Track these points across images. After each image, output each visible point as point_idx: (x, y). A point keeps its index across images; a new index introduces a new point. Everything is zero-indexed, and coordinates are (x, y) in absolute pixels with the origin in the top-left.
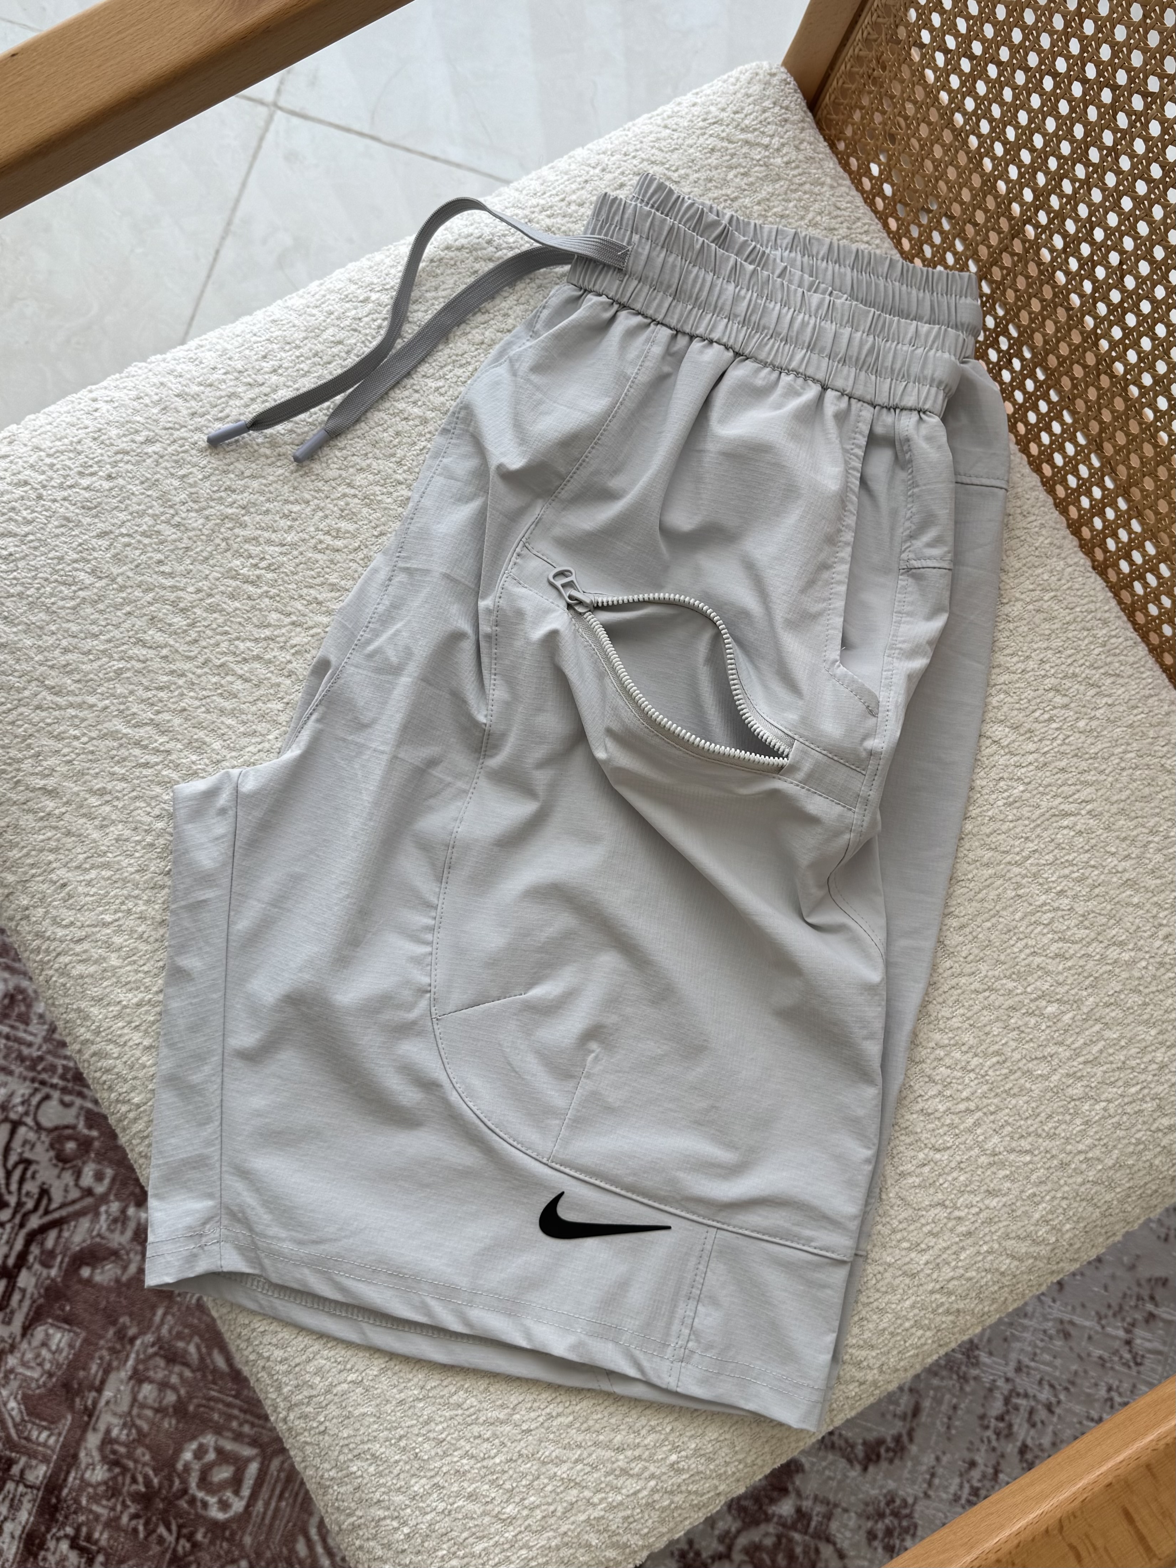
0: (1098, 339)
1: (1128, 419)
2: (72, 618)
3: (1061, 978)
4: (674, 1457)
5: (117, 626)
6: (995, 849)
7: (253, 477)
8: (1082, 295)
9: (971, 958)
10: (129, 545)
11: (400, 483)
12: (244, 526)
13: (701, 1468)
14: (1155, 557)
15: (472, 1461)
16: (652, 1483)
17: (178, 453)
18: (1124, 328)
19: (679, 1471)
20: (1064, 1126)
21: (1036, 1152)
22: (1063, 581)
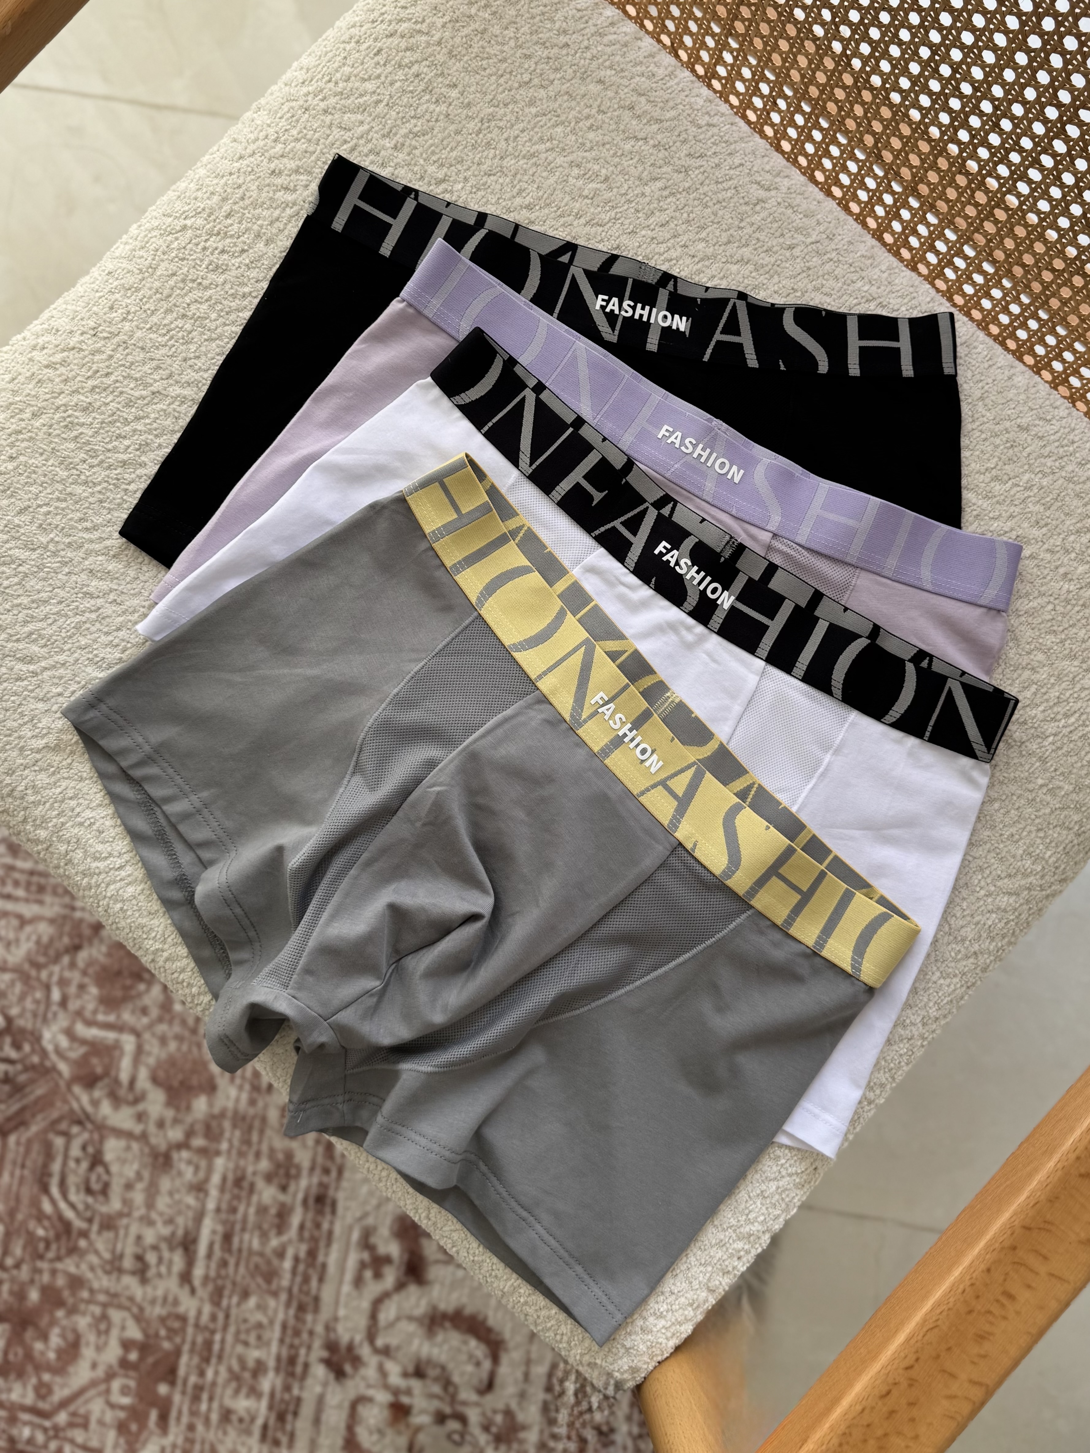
0: (849, 61)
1: (898, 124)
2: (21, 592)
5: (63, 587)
8: (823, 24)
10: (49, 513)
14: (958, 241)
17: (65, 419)
18: (870, 42)
21: (1004, 797)
22: (883, 288)
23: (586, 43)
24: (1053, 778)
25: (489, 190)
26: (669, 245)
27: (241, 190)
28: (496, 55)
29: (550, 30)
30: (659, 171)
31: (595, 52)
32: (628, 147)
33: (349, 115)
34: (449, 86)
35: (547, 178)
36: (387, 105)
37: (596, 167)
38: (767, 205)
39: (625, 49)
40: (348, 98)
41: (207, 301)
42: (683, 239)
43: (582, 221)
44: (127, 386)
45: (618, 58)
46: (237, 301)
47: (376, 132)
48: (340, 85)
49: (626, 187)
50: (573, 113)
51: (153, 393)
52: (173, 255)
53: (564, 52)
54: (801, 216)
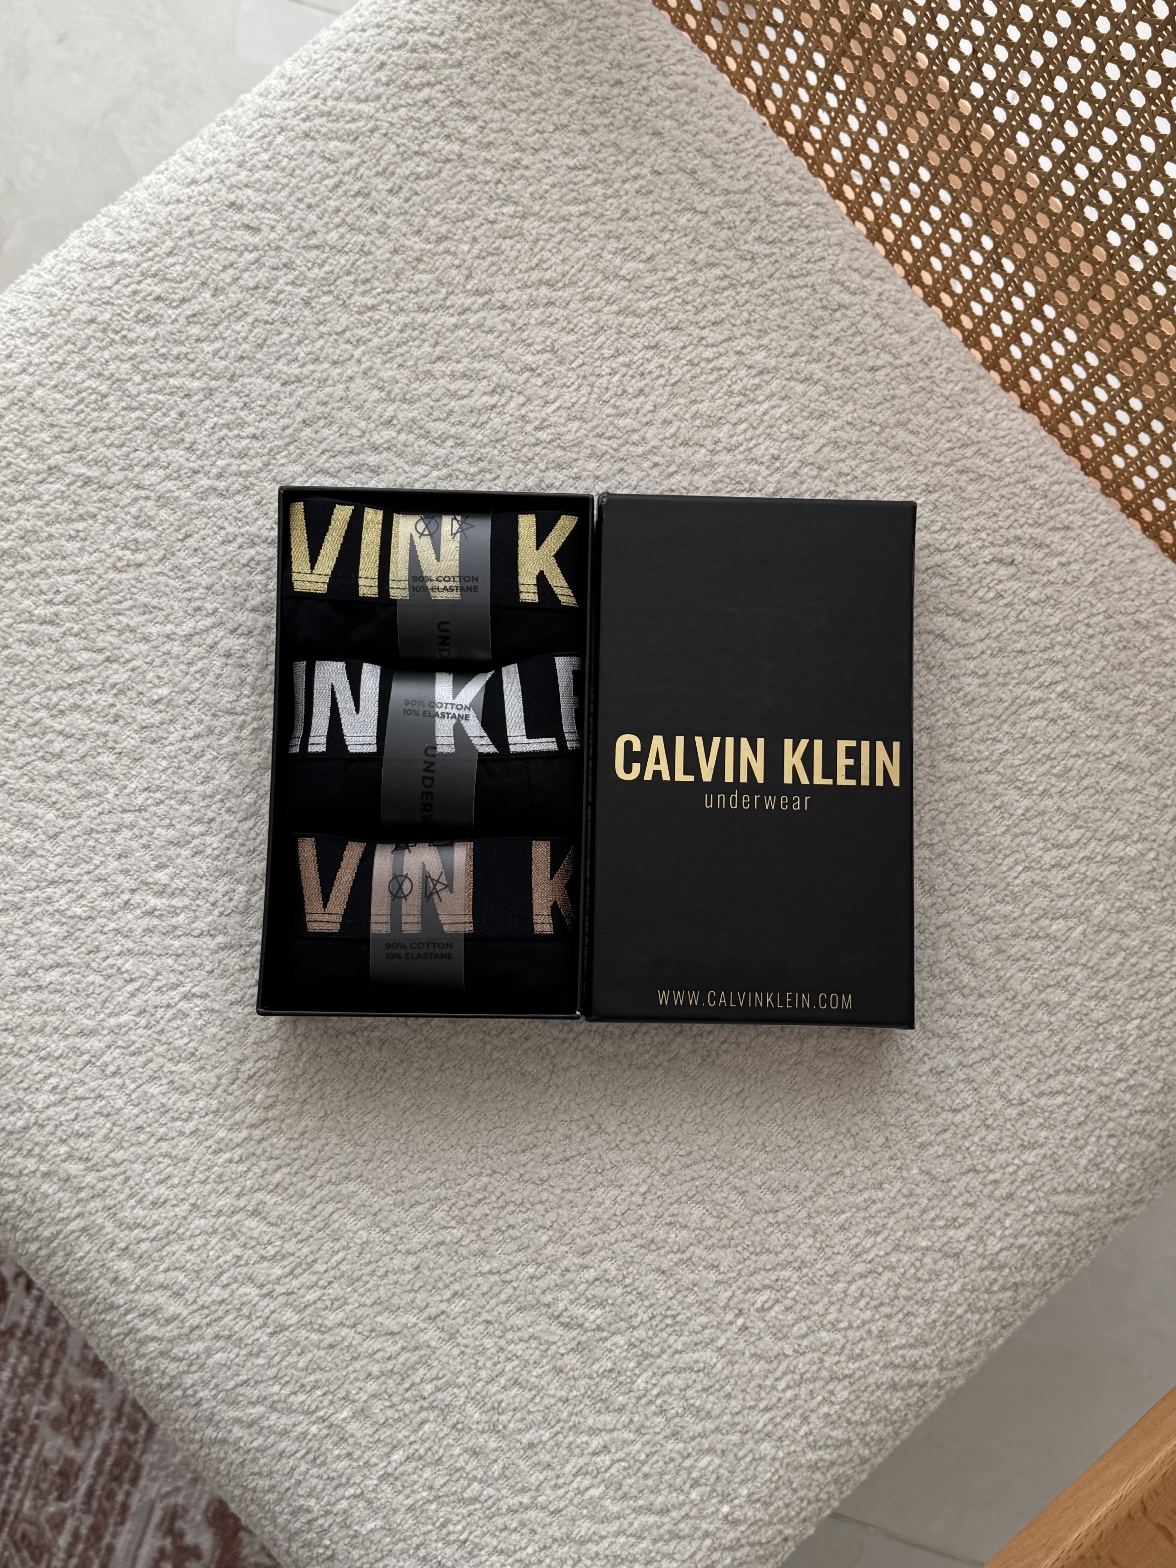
3: (1060, 891)
4: (726, 1509)
6: (961, 759)
7: (25, 499)
9: (955, 889)
11: (198, 472)
12: (27, 559)
13: (759, 1515)
14: (1086, 381)
15: (502, 1558)
16: (708, 1542)
18: (1006, 106)
19: (736, 1523)
20: (1095, 1056)
21: (1070, 1091)
22: (985, 431)
23: (644, 83)
24: (1135, 1072)
25: (503, 257)
26: (722, 350)
27: (190, 224)
28: (529, 86)
29: (601, 61)
30: (717, 254)
31: (654, 96)
32: (682, 221)
33: (336, 143)
34: (466, 118)
35: (577, 250)
36: (385, 135)
37: (640, 243)
38: (849, 313)
39: (693, 96)
40: (337, 120)
41: (131, 359)
42: (739, 345)
43: (615, 308)
44: (19, 455)
45: (682, 106)
46: (169, 364)
47: (368, 168)
48: (330, 103)
49: (675, 271)
50: (620, 170)
51: (50, 469)
52: (94, 295)
53: (616, 91)
54: (891, 330)
